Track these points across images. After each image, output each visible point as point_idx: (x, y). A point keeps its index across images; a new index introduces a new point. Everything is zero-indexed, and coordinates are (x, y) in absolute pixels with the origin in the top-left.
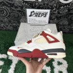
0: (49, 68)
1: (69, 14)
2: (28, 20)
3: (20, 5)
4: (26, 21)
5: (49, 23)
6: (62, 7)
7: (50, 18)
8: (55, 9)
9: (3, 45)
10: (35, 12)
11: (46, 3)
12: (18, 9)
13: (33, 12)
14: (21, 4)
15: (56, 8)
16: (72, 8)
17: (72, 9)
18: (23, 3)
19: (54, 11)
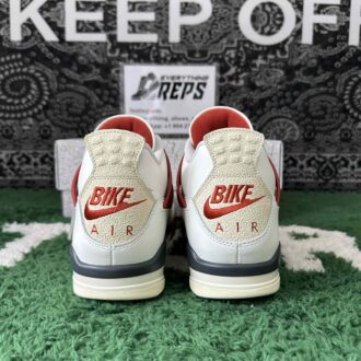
3: (100, 60)
6: (259, 61)
8: (232, 70)
10: (158, 78)
11: (197, 46)
14: (104, 55)
15: (237, 63)
16: (296, 62)
17: (298, 67)
18: (113, 50)
19: (231, 78)
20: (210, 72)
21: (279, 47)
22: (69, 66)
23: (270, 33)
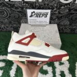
0: (51, 68)
2: (29, 20)
3: (20, 6)
4: (26, 22)
5: (50, 23)
7: (51, 19)
9: (4, 46)
11: (46, 3)
13: (34, 12)
17: (72, 9)
18: (24, 3)
19: (54, 11)
20: (49, 11)
21: (69, 4)
22: (13, 7)
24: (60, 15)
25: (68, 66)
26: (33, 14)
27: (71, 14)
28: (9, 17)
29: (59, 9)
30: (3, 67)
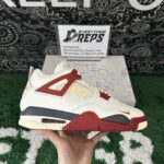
0: (112, 155)
1: (152, 33)
2: (62, 49)
3: (43, 17)
4: (57, 52)
5: (110, 53)
7: (112, 44)
9: (8, 107)
10: (77, 32)
11: (101, 10)
12: (39, 26)
14: (45, 14)
17: (158, 23)
18: (50, 12)
19: (119, 28)
21: (151, 12)
22: (26, 20)
23: (147, 4)
24: (132, 37)
25: (151, 151)
26: (72, 34)
27: (157, 33)
28: (19, 41)
29: (129, 23)
30: (6, 155)
